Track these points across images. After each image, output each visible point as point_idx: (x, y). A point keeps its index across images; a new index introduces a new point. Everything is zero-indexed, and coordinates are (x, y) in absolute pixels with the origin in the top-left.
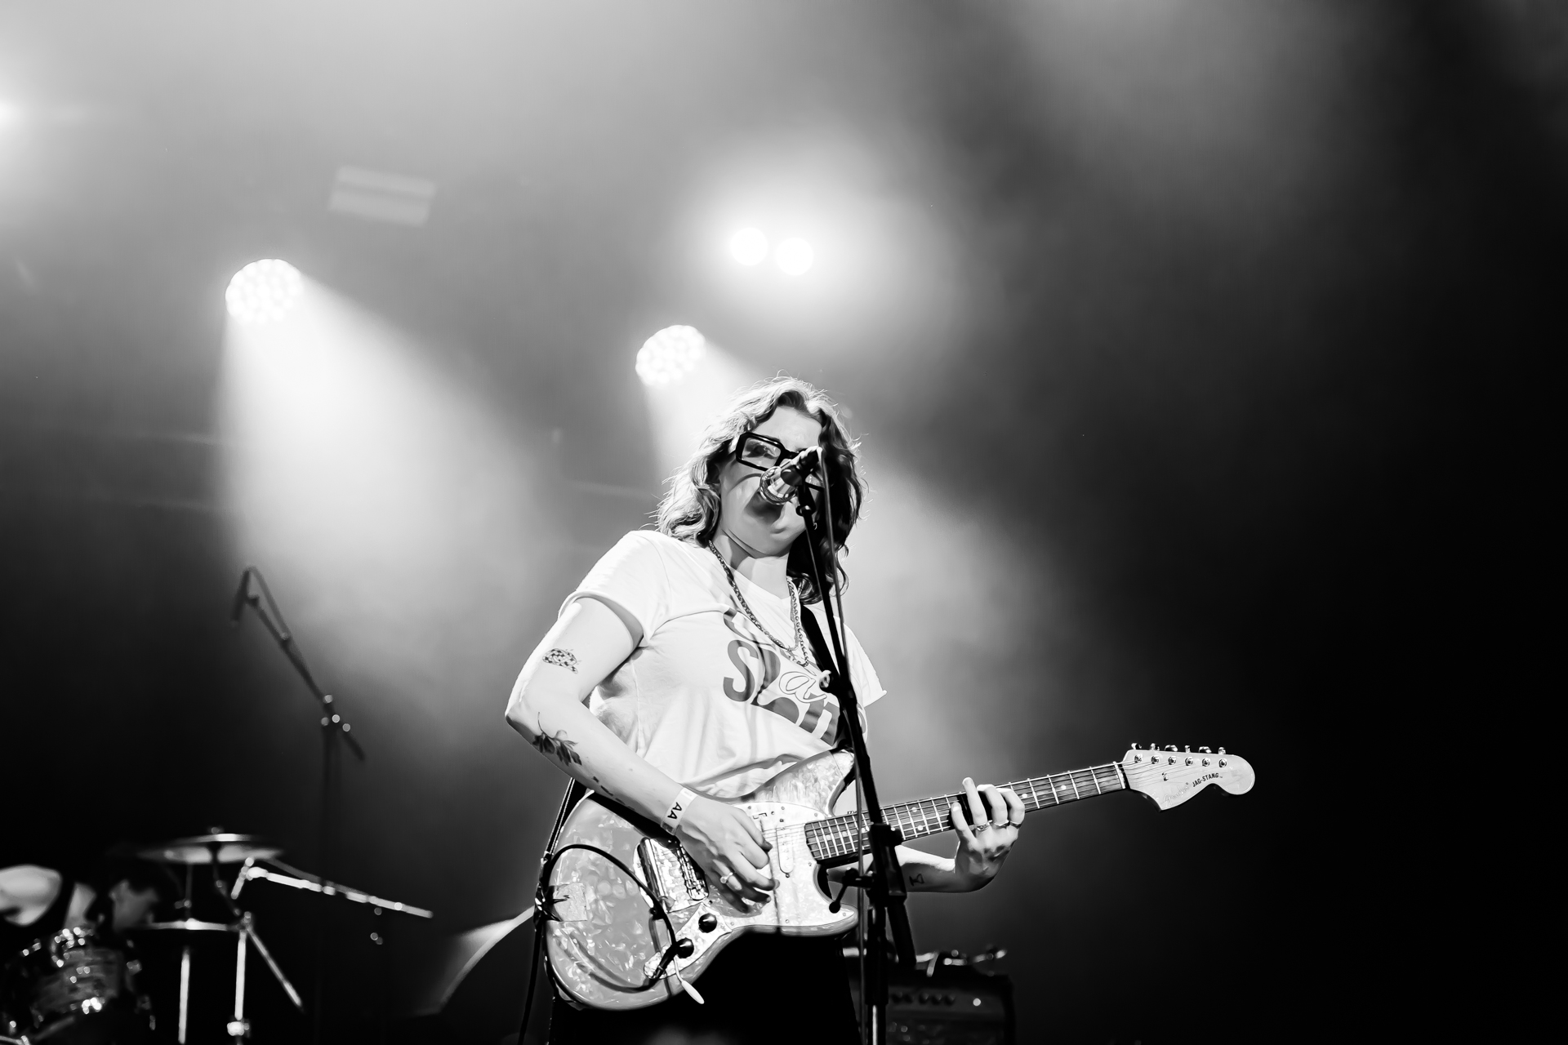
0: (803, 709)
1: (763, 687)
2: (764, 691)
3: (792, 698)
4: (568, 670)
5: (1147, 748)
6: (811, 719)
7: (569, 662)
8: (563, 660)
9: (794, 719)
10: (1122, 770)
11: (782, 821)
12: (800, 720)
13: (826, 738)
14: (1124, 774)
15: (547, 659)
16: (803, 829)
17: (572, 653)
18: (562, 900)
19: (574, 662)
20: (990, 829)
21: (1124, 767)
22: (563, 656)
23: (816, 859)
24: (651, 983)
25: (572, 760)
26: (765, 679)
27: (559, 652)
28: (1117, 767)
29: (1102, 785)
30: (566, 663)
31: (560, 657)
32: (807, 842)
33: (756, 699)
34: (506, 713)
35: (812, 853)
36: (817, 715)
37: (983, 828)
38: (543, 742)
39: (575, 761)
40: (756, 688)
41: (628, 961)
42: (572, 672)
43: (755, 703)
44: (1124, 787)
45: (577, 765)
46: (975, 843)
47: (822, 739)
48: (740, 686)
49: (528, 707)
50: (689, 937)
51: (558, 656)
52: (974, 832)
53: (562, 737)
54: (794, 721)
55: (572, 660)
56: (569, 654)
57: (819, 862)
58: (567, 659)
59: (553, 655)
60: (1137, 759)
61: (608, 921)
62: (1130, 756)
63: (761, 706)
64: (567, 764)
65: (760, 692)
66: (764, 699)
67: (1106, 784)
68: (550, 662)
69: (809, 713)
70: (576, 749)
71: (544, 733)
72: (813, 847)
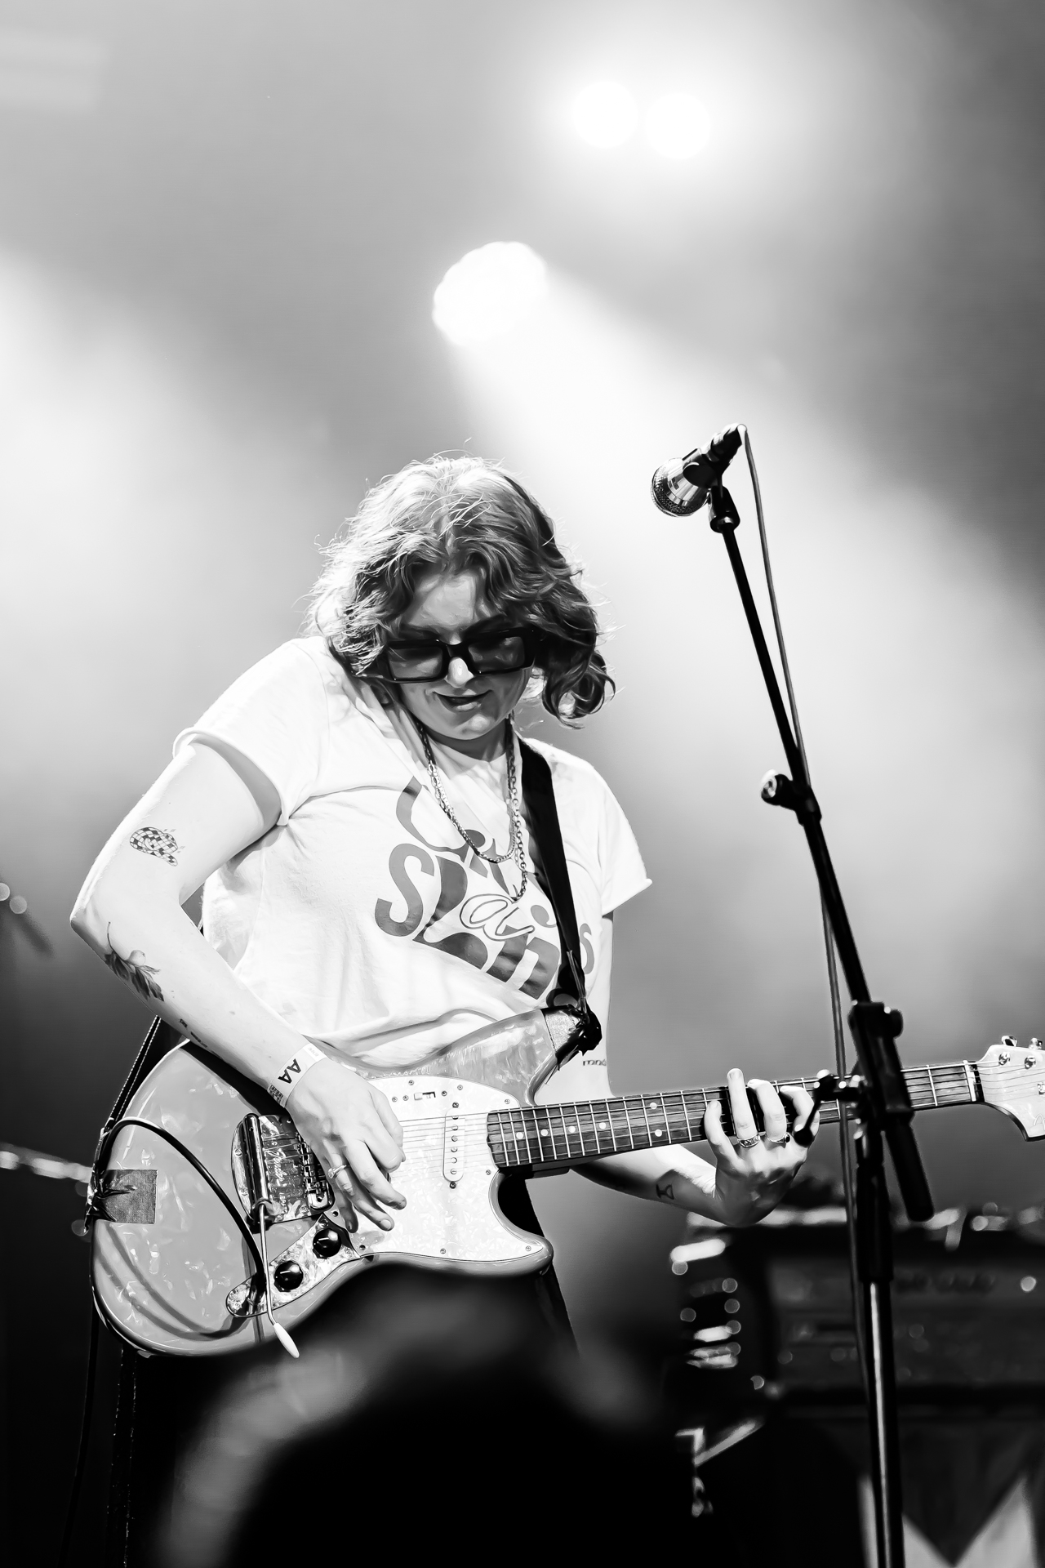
0: (493, 950)
1: (435, 918)
2: (436, 924)
3: (478, 933)
4: (162, 861)
5: (1025, 1044)
6: (506, 964)
7: (166, 848)
8: (158, 845)
9: (478, 962)
10: (977, 1073)
11: (455, 1105)
12: (488, 965)
13: (528, 988)
14: (978, 1079)
15: (136, 842)
16: (485, 1121)
17: (173, 834)
18: (123, 1192)
19: (173, 848)
20: (760, 1146)
21: (979, 1069)
22: (159, 839)
23: (498, 1165)
24: (237, 1322)
25: (151, 993)
26: (439, 906)
27: (155, 832)
28: (968, 1068)
29: (941, 1093)
30: (161, 851)
31: (154, 841)
32: (488, 1140)
33: (422, 932)
34: (72, 916)
35: (493, 1155)
36: (516, 959)
37: (749, 1144)
38: (115, 961)
39: (156, 996)
40: (426, 918)
41: (206, 1286)
42: (169, 865)
43: (420, 938)
44: (974, 1099)
45: (158, 1000)
46: (738, 1163)
47: (522, 989)
48: (400, 913)
49: (96, 914)
50: (298, 1262)
51: (152, 839)
52: (737, 1148)
53: (139, 961)
54: (480, 966)
55: (170, 846)
56: (167, 837)
57: (502, 1169)
58: (163, 844)
59: (146, 837)
60: (1003, 1060)
61: (184, 1227)
62: (994, 1051)
63: (429, 944)
64: (146, 998)
65: (428, 925)
66: (433, 935)
67: (949, 1092)
68: (140, 848)
69: (502, 954)
70: (156, 979)
71: (114, 952)
72: (495, 1147)
